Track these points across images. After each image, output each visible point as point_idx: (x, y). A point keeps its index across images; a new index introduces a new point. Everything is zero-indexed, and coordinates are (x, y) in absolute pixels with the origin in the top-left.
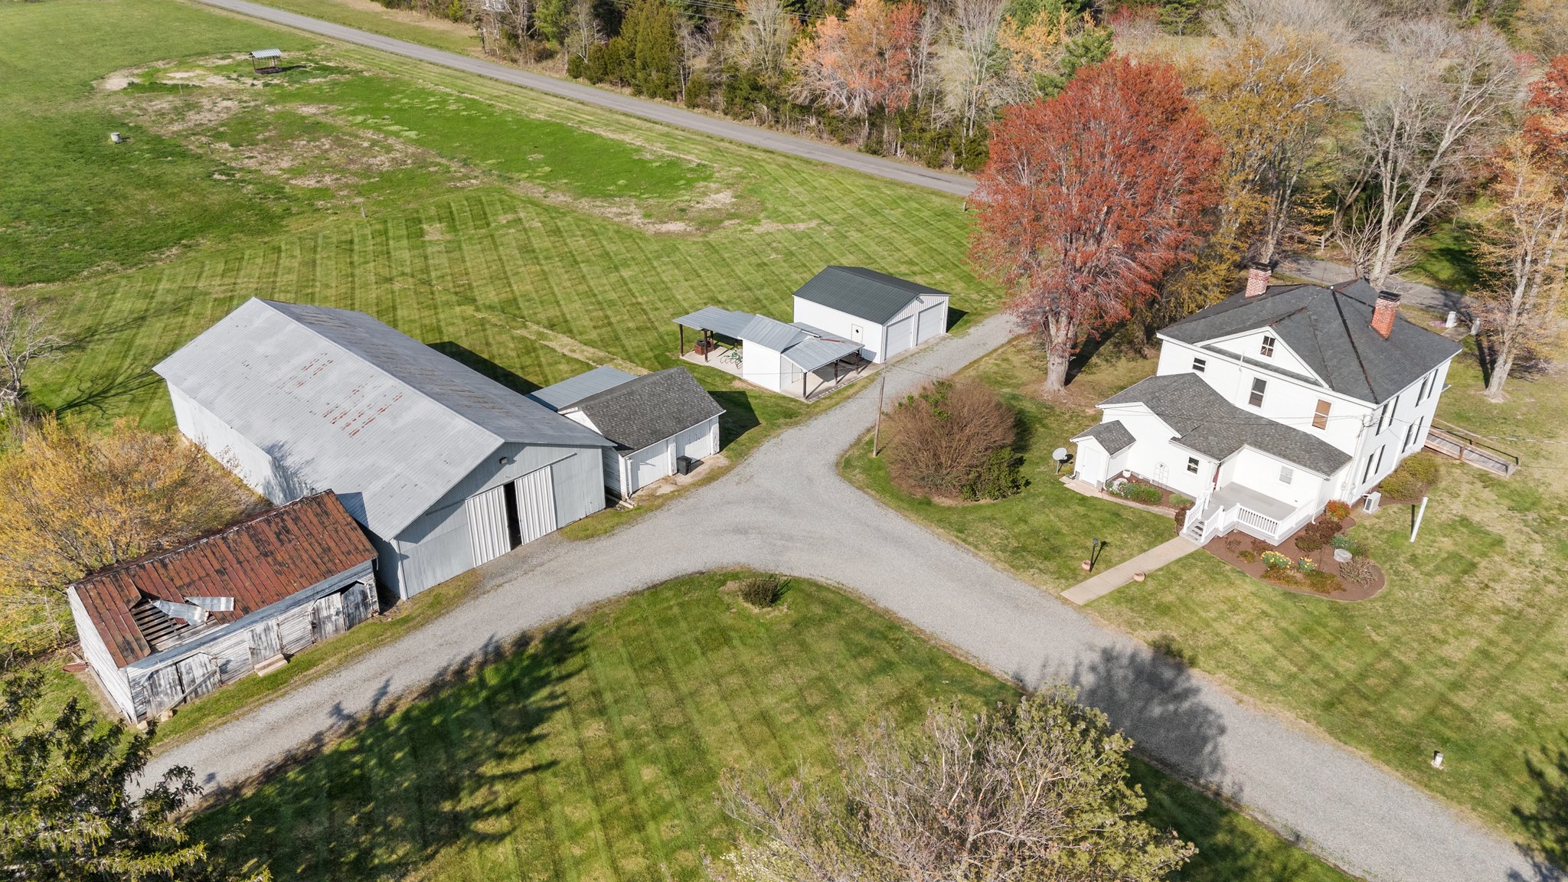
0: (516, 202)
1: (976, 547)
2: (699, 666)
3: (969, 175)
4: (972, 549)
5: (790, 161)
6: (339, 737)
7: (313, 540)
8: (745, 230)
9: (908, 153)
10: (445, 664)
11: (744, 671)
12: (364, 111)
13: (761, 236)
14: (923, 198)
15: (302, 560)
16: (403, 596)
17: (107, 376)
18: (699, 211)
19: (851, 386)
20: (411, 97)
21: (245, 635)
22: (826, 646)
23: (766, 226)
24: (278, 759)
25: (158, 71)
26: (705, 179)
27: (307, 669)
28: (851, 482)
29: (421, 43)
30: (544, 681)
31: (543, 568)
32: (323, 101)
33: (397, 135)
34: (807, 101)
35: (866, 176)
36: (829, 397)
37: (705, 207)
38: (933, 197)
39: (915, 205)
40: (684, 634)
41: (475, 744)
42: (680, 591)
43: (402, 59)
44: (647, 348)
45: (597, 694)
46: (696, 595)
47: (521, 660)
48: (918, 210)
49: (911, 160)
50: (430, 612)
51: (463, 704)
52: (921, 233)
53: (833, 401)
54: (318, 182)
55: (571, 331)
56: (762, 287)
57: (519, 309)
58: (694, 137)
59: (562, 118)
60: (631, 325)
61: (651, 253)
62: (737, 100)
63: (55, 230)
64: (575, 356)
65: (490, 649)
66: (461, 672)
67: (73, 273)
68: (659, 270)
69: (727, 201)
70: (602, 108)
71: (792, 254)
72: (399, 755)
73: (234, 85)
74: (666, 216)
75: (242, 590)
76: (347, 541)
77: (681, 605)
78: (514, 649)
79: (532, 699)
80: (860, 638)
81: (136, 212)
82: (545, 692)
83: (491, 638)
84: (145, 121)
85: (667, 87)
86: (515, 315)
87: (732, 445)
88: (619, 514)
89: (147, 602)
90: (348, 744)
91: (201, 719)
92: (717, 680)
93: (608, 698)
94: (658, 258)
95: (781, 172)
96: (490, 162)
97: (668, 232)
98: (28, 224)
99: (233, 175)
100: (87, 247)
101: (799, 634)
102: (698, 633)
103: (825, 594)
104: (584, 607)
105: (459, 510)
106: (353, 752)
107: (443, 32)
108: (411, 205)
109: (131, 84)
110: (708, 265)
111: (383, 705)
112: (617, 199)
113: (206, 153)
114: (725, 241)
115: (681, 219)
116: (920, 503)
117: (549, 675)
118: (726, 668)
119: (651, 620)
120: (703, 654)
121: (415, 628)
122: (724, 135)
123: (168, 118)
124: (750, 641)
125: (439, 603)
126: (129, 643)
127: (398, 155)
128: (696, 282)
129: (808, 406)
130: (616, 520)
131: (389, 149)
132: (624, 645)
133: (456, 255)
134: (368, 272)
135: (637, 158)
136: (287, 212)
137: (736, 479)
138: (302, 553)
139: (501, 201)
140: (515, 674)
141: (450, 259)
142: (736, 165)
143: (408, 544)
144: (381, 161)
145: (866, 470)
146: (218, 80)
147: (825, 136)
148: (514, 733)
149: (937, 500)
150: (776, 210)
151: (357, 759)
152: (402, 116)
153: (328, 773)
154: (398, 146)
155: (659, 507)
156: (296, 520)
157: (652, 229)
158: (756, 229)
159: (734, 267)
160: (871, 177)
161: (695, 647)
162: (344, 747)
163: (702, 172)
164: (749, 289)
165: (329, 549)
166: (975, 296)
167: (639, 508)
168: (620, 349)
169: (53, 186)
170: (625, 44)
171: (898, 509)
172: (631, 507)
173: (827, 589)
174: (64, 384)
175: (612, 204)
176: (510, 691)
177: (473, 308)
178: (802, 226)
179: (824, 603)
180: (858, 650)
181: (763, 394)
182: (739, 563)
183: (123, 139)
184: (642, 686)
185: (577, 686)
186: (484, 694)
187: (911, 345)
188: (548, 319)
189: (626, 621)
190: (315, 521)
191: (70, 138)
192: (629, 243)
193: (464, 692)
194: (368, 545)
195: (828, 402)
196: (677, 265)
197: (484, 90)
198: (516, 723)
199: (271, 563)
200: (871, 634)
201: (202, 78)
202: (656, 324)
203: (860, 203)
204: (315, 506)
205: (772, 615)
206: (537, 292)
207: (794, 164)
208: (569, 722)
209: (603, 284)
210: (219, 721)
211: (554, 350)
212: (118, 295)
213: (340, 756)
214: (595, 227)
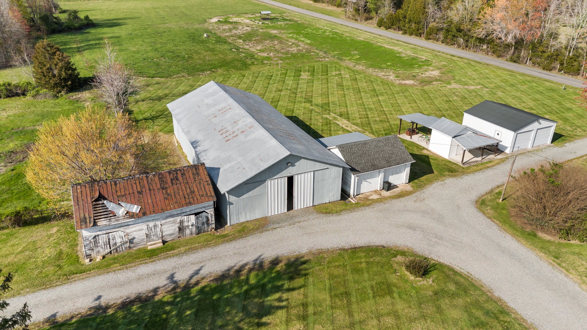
0: (342, 68)
1: (567, 270)
2: (369, 304)
3: (566, 75)
4: (564, 271)
5: (470, 62)
6: (166, 293)
7: (188, 186)
8: (443, 86)
9: (533, 63)
10: (233, 265)
11: (397, 316)
12: (294, 33)
13: (450, 89)
14: (539, 82)
15: (179, 195)
16: (229, 224)
17: (162, 111)
18: (422, 77)
19: (490, 162)
20: (313, 30)
21: (144, 226)
22: (455, 314)
23: (454, 86)
24: (133, 297)
25: (229, 17)
26: (427, 65)
27: (170, 251)
28: (484, 213)
29: (323, 13)
30: (278, 289)
31: (299, 224)
32: (280, 29)
33: (303, 41)
34: (484, 36)
35: (509, 71)
36: (477, 166)
37: (425, 76)
38: (546, 83)
39: (535, 84)
40: (365, 281)
41: (229, 318)
42: (369, 254)
43: (314, 18)
44: (382, 130)
45: (305, 305)
46: (378, 259)
47: (271, 273)
48: (536, 87)
49: (534, 66)
50: (237, 235)
51: (233, 291)
52: (538, 96)
53: (479, 168)
54: (268, 54)
55: (349, 118)
56: (447, 110)
57: (329, 107)
58: (426, 50)
59: (370, 40)
60: (377, 119)
61: (395, 91)
62: (449, 37)
63: (172, 61)
64: (347, 128)
65: (258, 262)
66: (238, 272)
67: (171, 76)
68: (397, 98)
69: (436, 75)
70: (388, 38)
71: (465, 98)
72: (188, 312)
73: (252, 23)
74: (406, 78)
75: (146, 204)
76: (203, 190)
77: (368, 263)
78: (270, 265)
79: (269, 298)
80: (479, 313)
81: (201, 59)
82: (277, 296)
83: (260, 256)
84: (218, 32)
85: (418, 30)
86: (326, 109)
87: (416, 181)
88: (346, 205)
89: (101, 200)
90: (168, 298)
91: (112, 264)
92: (379, 317)
93: (311, 310)
94: (398, 93)
95: (465, 65)
96: (336, 53)
97: (405, 84)
98: (165, 59)
99: (239, 50)
100: (180, 68)
101: (437, 301)
102: (374, 283)
103: (458, 278)
104: (314, 250)
105: (263, 185)
106: (168, 303)
107: (332, 10)
108: (299, 65)
109: (219, 21)
110: (421, 98)
111: (193, 281)
112: (385, 70)
113: (233, 43)
114: (432, 90)
115: (413, 80)
116: (529, 234)
117: (283, 285)
118: (385, 311)
119: (348, 268)
120: (374, 297)
121: (227, 241)
122: (440, 50)
123: (226, 31)
124: (404, 296)
125: (243, 231)
126: (85, 218)
127: (301, 48)
128: (414, 105)
129: (463, 168)
130: (344, 207)
131: (298, 46)
132: (329, 279)
133: (311, 84)
134: (273, 87)
135: (398, 55)
136: (253, 63)
137: (415, 199)
138: (181, 191)
139: (335, 67)
140: (266, 280)
141: (307, 86)
142: (443, 62)
143: (234, 197)
144: (294, 50)
145: (493, 208)
146: (247, 21)
147: (490, 53)
148: (252, 317)
149: (540, 234)
150: (460, 80)
151: (168, 308)
152: (307, 36)
153: (151, 312)
154: (302, 45)
155: (368, 205)
156: (183, 174)
157: (398, 82)
158: (449, 86)
159: (434, 101)
160: (512, 71)
161: (370, 291)
162: (165, 299)
163: (427, 63)
164: (440, 110)
165: (194, 192)
166: (569, 128)
167: (358, 203)
168: (369, 128)
169: (179, 48)
170: (403, 12)
171: (513, 235)
172: (354, 202)
173: (460, 275)
174: (147, 111)
175: (382, 71)
176: (259, 290)
177: (310, 104)
178: (472, 87)
179: (457, 283)
180: (476, 322)
181: (438, 158)
182: (407, 246)
183: (208, 36)
184: (332, 308)
185: (296, 296)
186: (245, 288)
187: (529, 147)
188: (340, 112)
189: (334, 264)
190: (192, 176)
191: (192, 35)
192: (386, 86)
193: (236, 284)
194: (213, 194)
195: (475, 168)
196: (406, 97)
197: (341, 29)
198: (255, 311)
199: (164, 193)
200: (487, 313)
201: (242, 20)
202: (390, 120)
203: (505, 81)
204: (194, 169)
205: (422, 283)
206: (339, 101)
207: (472, 63)
208: (284, 319)
209: (369, 101)
210: (119, 268)
211: (338, 125)
212: (182, 85)
213: (162, 303)
214: (372, 79)
